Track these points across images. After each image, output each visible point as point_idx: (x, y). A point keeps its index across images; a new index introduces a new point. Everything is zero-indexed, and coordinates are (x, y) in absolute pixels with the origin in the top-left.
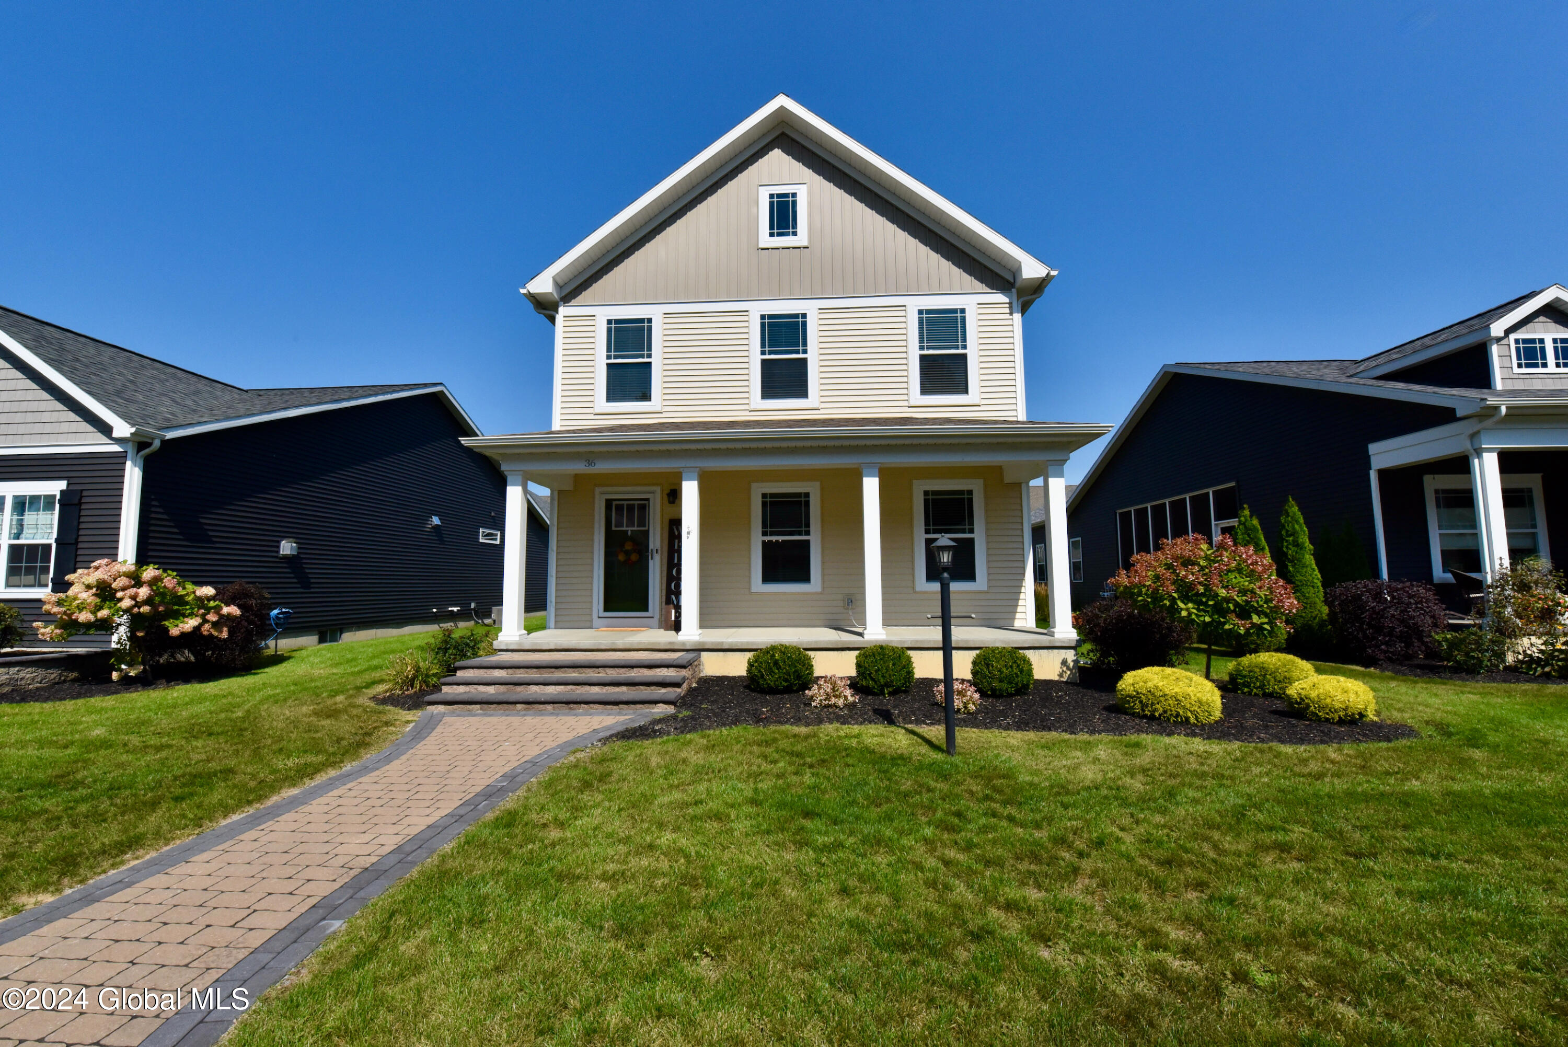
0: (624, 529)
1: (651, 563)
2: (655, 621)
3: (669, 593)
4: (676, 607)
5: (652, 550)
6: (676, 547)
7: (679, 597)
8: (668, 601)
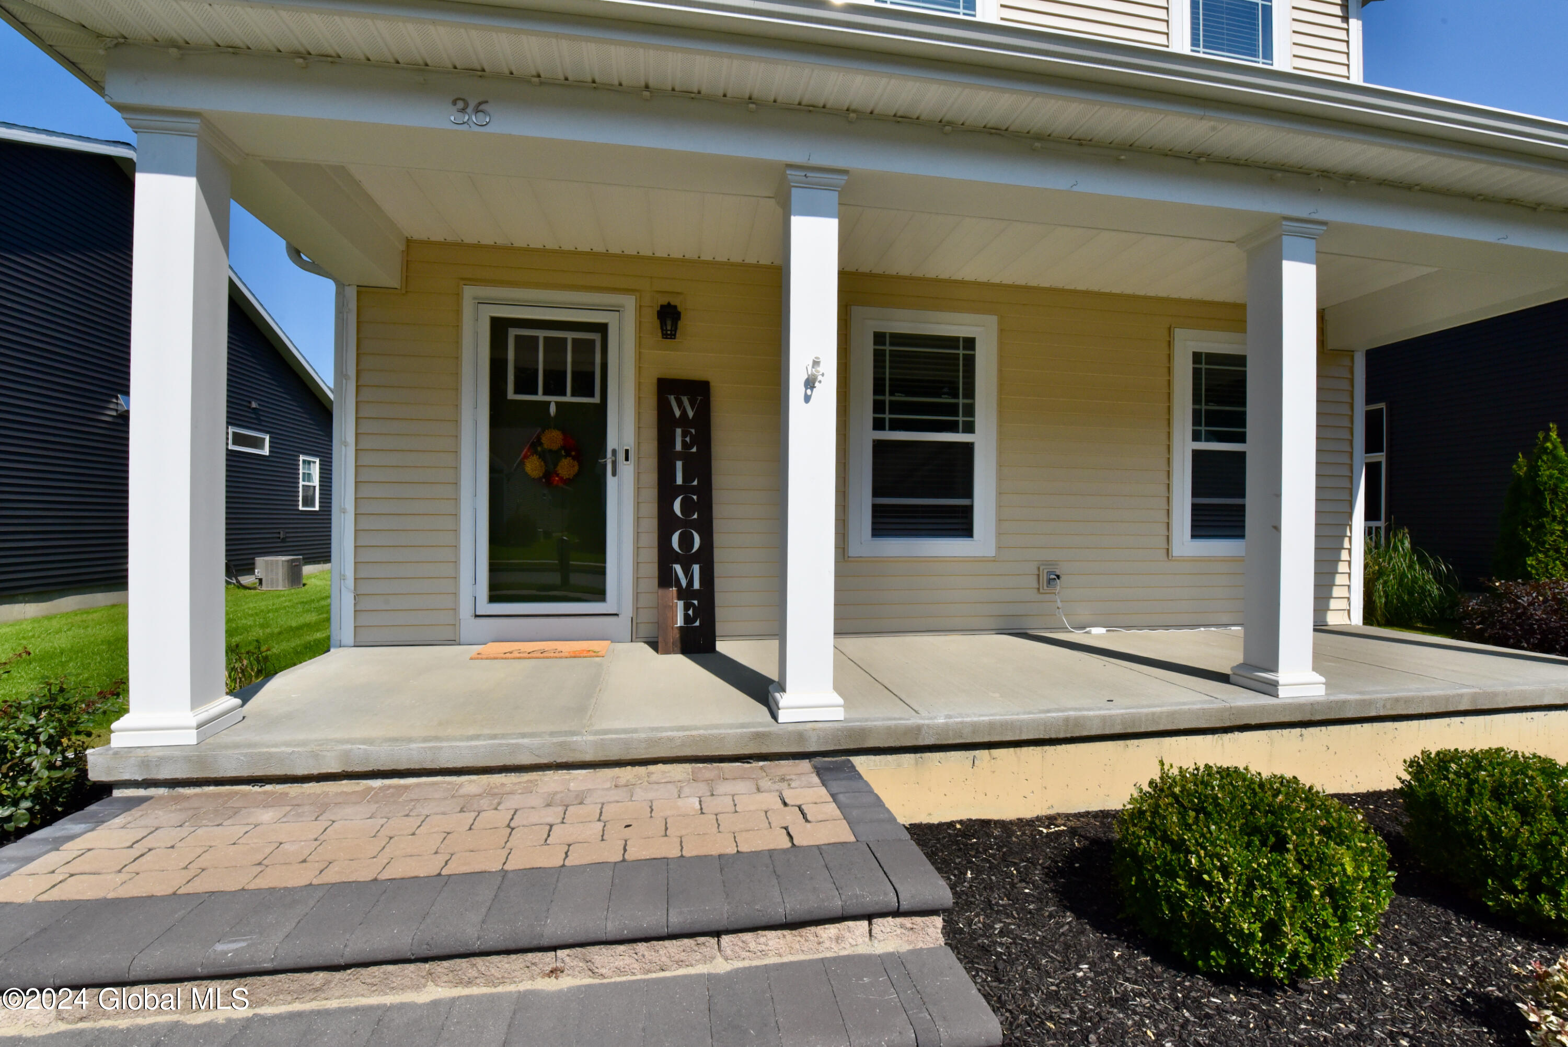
0: (540, 397)
1: (611, 482)
2: (623, 624)
3: (666, 557)
4: (685, 594)
5: (614, 452)
6: (679, 447)
7: (696, 568)
8: (665, 579)
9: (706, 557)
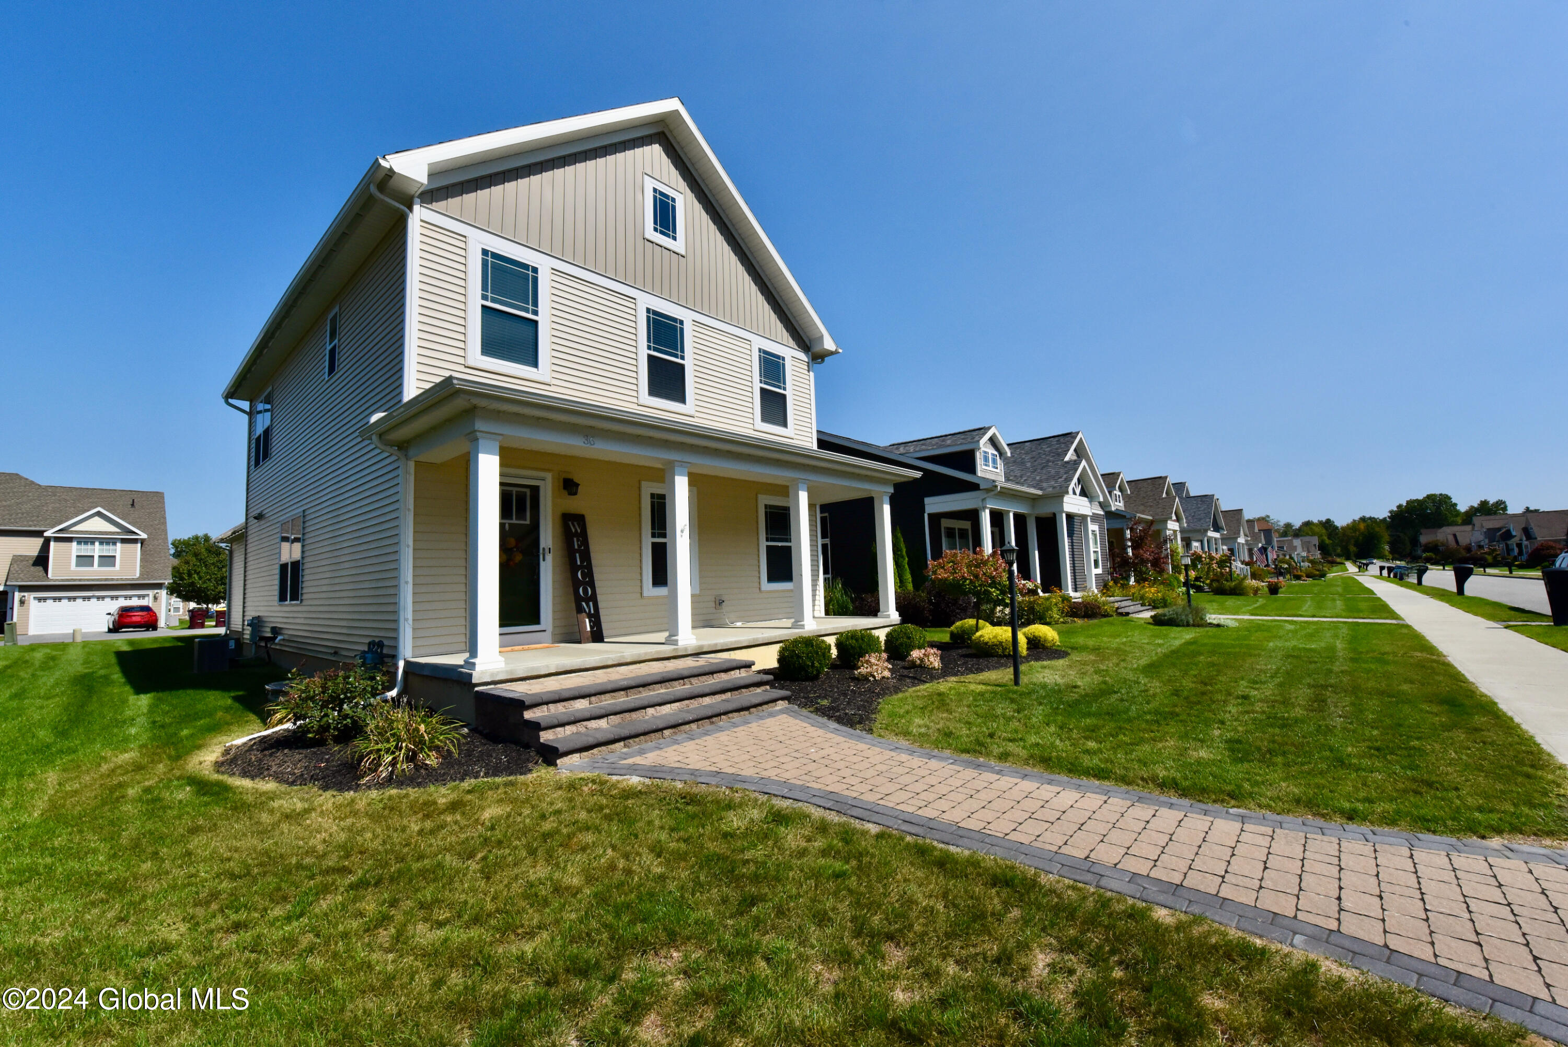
1: (542, 564)
2: (548, 635)
3: (578, 600)
4: (590, 616)
5: (544, 549)
6: (576, 547)
7: (591, 604)
8: (580, 610)
9: (594, 598)
